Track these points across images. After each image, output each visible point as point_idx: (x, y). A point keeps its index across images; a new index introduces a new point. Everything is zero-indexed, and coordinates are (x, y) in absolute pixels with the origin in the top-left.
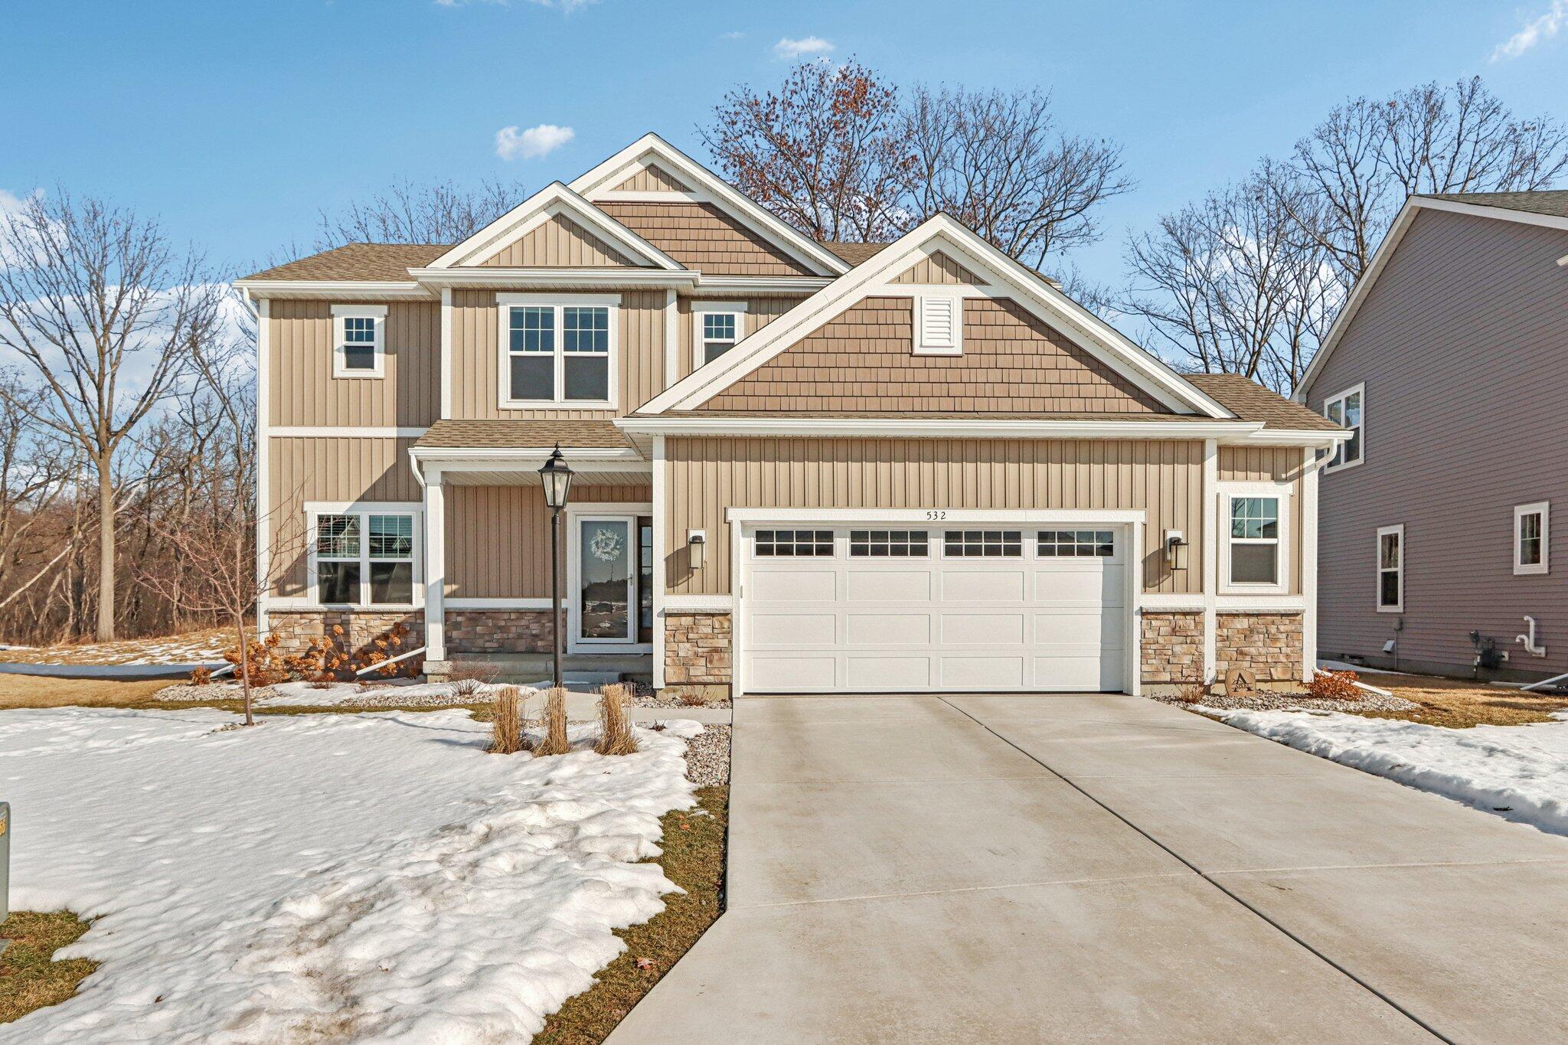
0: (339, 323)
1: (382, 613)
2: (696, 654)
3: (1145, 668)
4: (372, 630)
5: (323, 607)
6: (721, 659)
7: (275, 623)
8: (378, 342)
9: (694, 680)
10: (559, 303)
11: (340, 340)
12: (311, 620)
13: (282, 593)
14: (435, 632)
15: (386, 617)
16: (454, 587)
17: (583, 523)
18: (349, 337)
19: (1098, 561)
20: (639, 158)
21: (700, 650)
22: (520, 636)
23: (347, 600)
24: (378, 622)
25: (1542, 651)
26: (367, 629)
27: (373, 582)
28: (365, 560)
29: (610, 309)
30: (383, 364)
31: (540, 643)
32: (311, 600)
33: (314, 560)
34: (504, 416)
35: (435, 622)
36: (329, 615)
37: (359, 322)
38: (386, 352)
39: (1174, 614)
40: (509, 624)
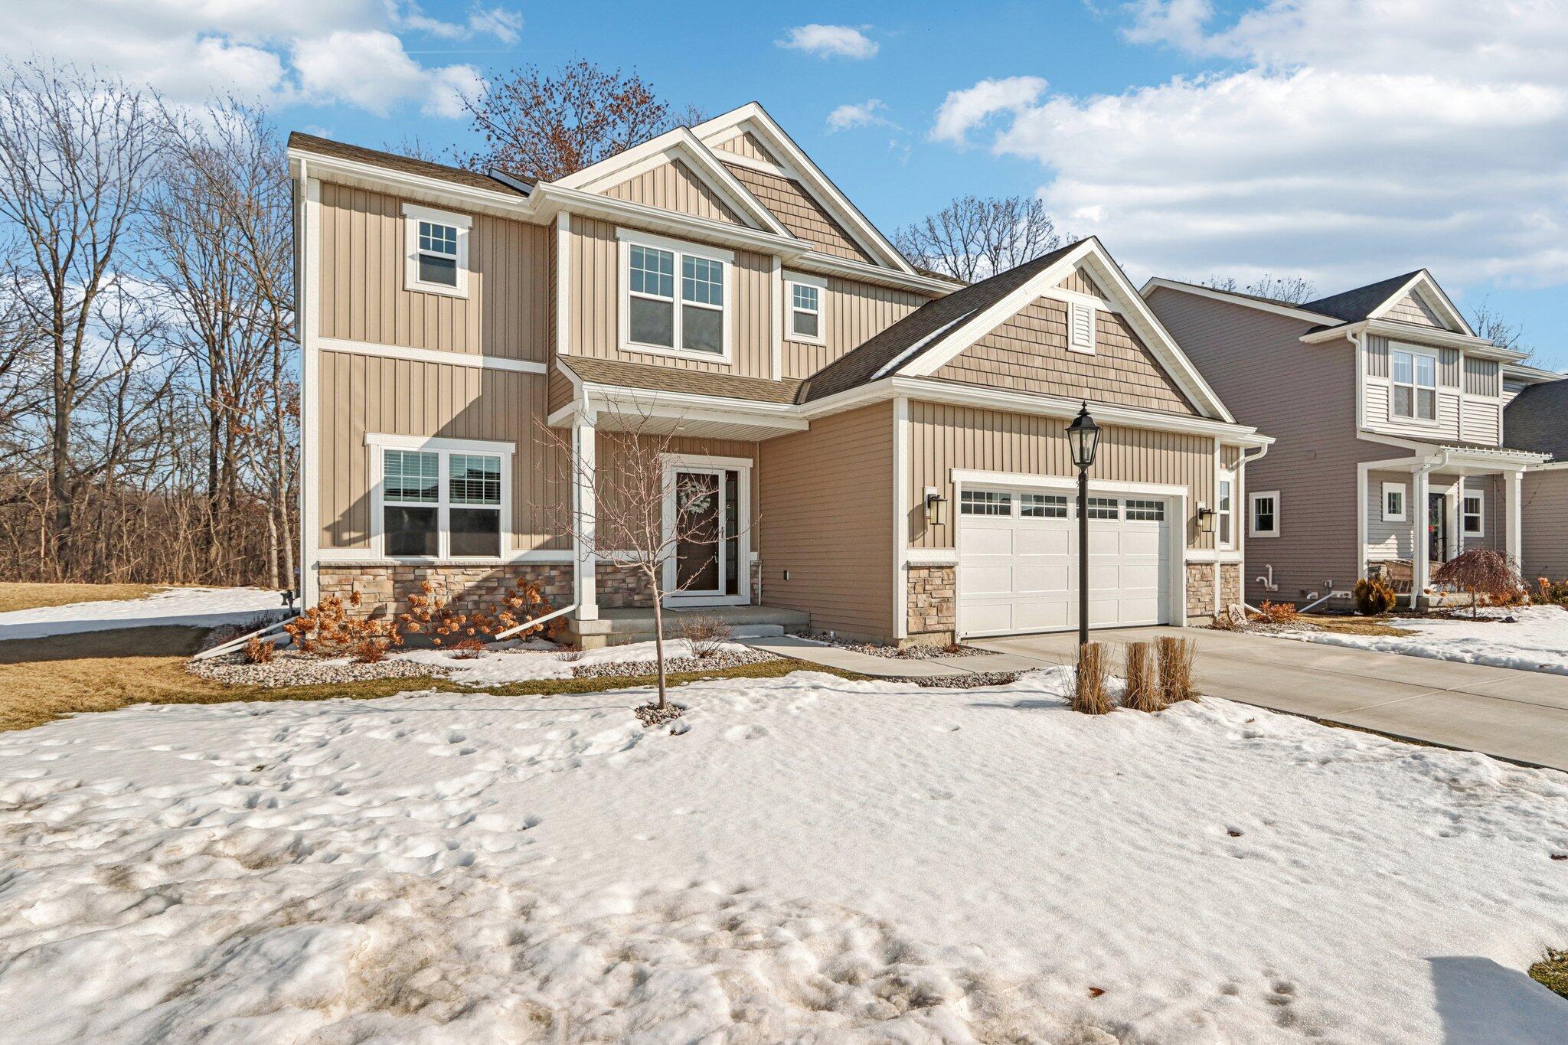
0: (413, 227)
1: (465, 567)
2: (931, 605)
3: (1189, 606)
4: (453, 587)
5: (391, 560)
6: (948, 608)
7: (327, 579)
8: (461, 255)
9: (930, 629)
10: (680, 250)
11: (414, 247)
12: (375, 576)
13: (337, 542)
14: (587, 587)
15: (470, 571)
16: (547, 537)
17: (679, 474)
18: (424, 243)
19: (1156, 523)
20: (739, 124)
21: (933, 600)
22: (616, 591)
23: (422, 552)
24: (460, 578)
25: (1276, 587)
26: (446, 585)
27: (452, 530)
28: (444, 505)
29: (725, 264)
30: (466, 282)
31: (636, 597)
32: (375, 550)
33: (379, 504)
34: (624, 358)
35: (589, 576)
36: (399, 570)
37: (438, 230)
38: (471, 269)
39: (1201, 564)
40: (606, 577)
